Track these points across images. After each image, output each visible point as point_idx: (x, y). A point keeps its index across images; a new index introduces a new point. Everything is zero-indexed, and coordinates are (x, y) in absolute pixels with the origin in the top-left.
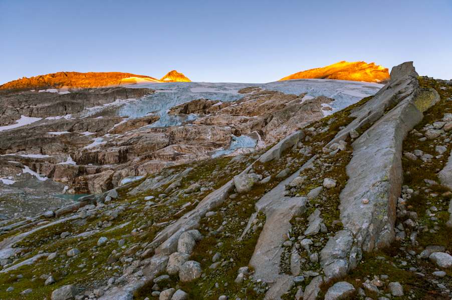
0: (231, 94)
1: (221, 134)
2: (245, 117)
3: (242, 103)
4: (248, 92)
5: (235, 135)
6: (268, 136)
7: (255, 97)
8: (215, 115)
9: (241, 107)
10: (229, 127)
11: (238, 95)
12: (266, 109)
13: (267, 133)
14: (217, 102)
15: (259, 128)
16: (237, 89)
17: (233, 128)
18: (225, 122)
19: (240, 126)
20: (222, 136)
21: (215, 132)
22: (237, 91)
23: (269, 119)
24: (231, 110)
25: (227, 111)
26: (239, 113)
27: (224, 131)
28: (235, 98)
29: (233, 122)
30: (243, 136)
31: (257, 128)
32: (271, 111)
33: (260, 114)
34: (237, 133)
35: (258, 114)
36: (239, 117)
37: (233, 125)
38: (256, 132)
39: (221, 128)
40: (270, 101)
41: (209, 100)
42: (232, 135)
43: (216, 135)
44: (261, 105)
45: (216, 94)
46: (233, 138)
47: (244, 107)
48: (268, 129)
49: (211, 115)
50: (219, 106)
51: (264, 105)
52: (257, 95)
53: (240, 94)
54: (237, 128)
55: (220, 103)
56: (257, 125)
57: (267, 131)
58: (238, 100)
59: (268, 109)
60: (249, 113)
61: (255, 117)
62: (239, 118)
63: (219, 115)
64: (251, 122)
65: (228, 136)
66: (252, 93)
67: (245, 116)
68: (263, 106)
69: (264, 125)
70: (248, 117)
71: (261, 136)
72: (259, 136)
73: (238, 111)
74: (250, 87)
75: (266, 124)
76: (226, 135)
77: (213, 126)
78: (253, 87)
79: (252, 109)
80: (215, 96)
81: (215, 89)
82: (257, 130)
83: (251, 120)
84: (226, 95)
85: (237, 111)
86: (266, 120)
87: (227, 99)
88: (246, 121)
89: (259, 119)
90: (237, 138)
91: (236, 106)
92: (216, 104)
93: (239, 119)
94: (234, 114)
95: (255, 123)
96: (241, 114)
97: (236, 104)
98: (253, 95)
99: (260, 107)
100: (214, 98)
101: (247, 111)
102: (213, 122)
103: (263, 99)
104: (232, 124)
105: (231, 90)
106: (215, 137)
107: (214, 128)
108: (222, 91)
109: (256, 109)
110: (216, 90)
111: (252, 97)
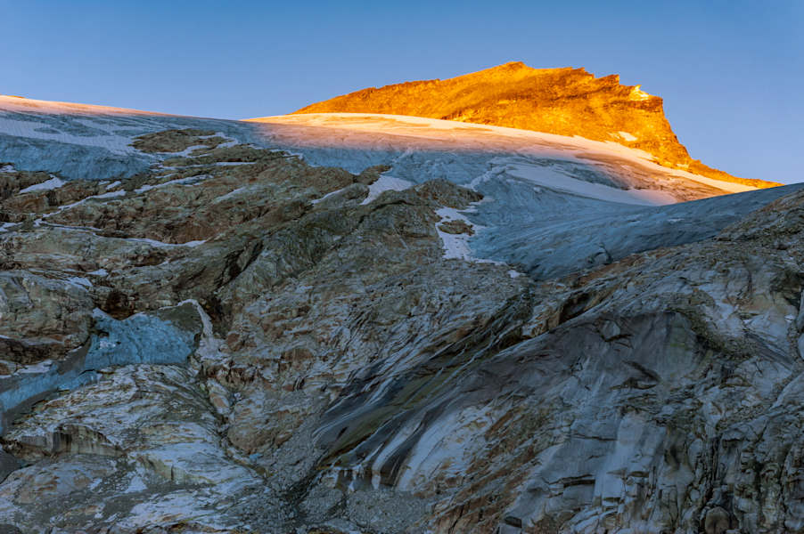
0: (101, 149)
1: (49, 306)
2: (156, 244)
3: (145, 188)
4: (173, 149)
5: (108, 311)
6: (239, 320)
7: (201, 168)
8: (28, 228)
9: (140, 203)
10: (86, 281)
11: (133, 157)
12: (237, 219)
13: (236, 307)
14: (44, 176)
15: (208, 286)
16: (126, 133)
17: (102, 282)
18: (71, 258)
19: (129, 277)
20: (52, 314)
21: (21, 297)
22: (130, 140)
23: (246, 255)
24: (97, 214)
25: (82, 216)
26: (128, 226)
27: (63, 294)
28: (117, 169)
29: (103, 261)
30: (141, 315)
31: (199, 288)
32: (255, 227)
33: (213, 234)
34: (117, 305)
35: (205, 232)
36: (128, 241)
37: (102, 273)
38: (194, 302)
39: (51, 283)
40: (254, 188)
41: (10, 169)
42: (97, 313)
43: (27, 311)
44: (219, 200)
45: (38, 144)
46: (101, 325)
47: (150, 205)
48: (242, 292)
49: (10, 230)
50: (51, 194)
51: (230, 201)
52: (207, 161)
53: (139, 152)
54: (117, 286)
55: (55, 184)
56: (198, 276)
57: (236, 299)
58: (130, 174)
59: (245, 219)
60: (171, 230)
61: (191, 244)
62: (130, 246)
63: (45, 230)
64: (177, 265)
65: (79, 314)
66: (186, 153)
67: (155, 238)
68: (227, 206)
69: (226, 278)
70: (164, 245)
71: (213, 320)
72: (205, 319)
73: (127, 220)
74: (182, 128)
75: (235, 272)
76: (70, 310)
77: (16, 273)
78: (193, 133)
79: (182, 213)
80: (34, 153)
81: (39, 125)
82: (198, 295)
83: (178, 257)
84: (82, 151)
85: (122, 216)
86: (233, 257)
87: (84, 169)
88: (155, 258)
89: (208, 253)
90: (115, 324)
91: (121, 198)
92: (40, 187)
93: (130, 251)
94: (110, 228)
95: (192, 271)
96: (140, 229)
97: (122, 193)
98: (190, 162)
99: (214, 209)
100: (31, 161)
101: (165, 221)
102: (17, 257)
103: (229, 178)
104: (98, 267)
105: (104, 133)
106: (23, 319)
107: (20, 280)
108: (64, 137)
109: (199, 216)
110: (42, 130)
111: (186, 168)
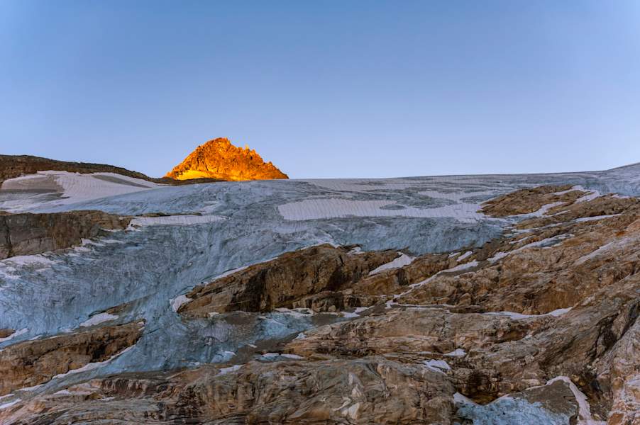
0: (449, 219)
1: (406, 393)
2: (516, 316)
3: (499, 256)
4: (526, 210)
5: (470, 396)
6: (621, 397)
7: (559, 226)
8: (380, 311)
9: (494, 273)
10: (443, 364)
11: (483, 224)
12: (606, 279)
13: (615, 381)
14: (391, 254)
15: (579, 360)
16: (474, 200)
17: (461, 363)
18: (423, 340)
19: (489, 355)
20: (410, 402)
21: (377, 385)
22: (479, 206)
23: (621, 319)
24: (450, 289)
25: (433, 293)
26: (485, 299)
27: (420, 379)
28: (468, 238)
29: (460, 340)
30: (506, 398)
31: (569, 363)
32: (628, 286)
33: (580, 299)
34: (479, 388)
35: (571, 298)
36: (486, 316)
37: (460, 353)
38: (566, 379)
39: (407, 368)
40: (624, 242)
41: (358, 250)
42: (458, 398)
43: (384, 400)
44: (583, 260)
45: (384, 222)
46: (463, 412)
47: (506, 273)
48: (621, 364)
49: (362, 315)
50: (400, 272)
51: (597, 260)
52: (566, 218)
53: (489, 218)
54: (478, 366)
55: (403, 261)
56: (567, 348)
57: (614, 372)
58: (480, 244)
59: (617, 279)
60: (531, 299)
61: (556, 313)
62: (487, 321)
63: (397, 311)
64: (542, 338)
65: (439, 400)
66: (540, 213)
67: (514, 309)
68: (593, 265)
69: (601, 348)
70: (525, 317)
71: (589, 399)
72: (581, 398)
73: (482, 293)
74: (534, 186)
75: (610, 341)
76: (429, 397)
77: (371, 359)
78: (547, 190)
79: (543, 278)
80: (381, 231)
81: (385, 203)
82: (569, 371)
83: (542, 328)
84: (429, 223)
85: (476, 289)
86: (607, 323)
87: (432, 243)
88: (516, 331)
89: (576, 321)
90: (479, 409)
91: (473, 269)
92: (389, 266)
93: (488, 327)
94: (464, 302)
95: (560, 343)
96: (497, 301)
97: (475, 263)
98: (546, 222)
99: (579, 270)
100: (379, 240)
101: (524, 290)
102: (371, 343)
103: (593, 235)
104: (454, 347)
105: (451, 203)
106: (381, 409)
107: (375, 366)
108: (411, 212)
109: (563, 280)
110: (387, 207)
111: (542, 229)
